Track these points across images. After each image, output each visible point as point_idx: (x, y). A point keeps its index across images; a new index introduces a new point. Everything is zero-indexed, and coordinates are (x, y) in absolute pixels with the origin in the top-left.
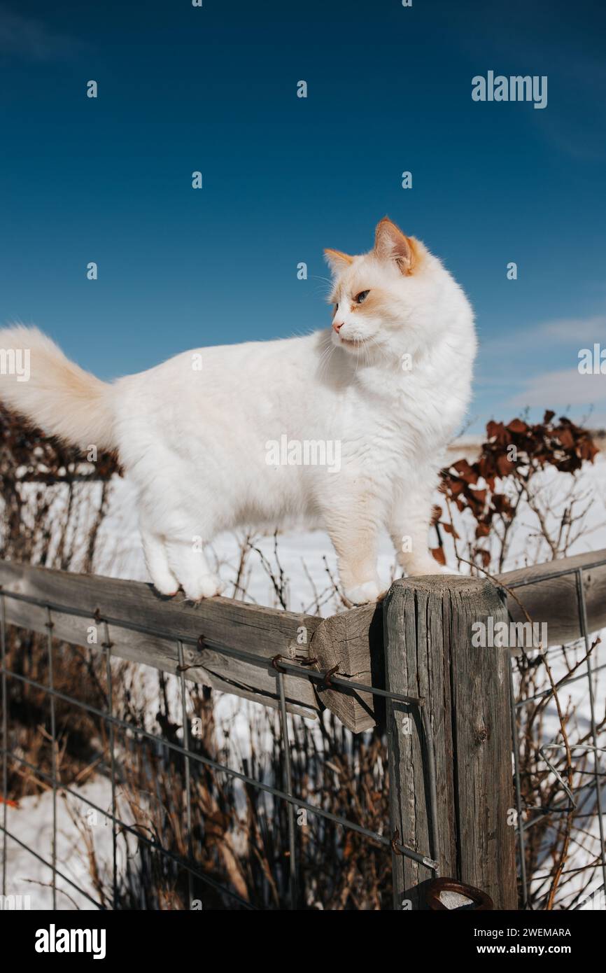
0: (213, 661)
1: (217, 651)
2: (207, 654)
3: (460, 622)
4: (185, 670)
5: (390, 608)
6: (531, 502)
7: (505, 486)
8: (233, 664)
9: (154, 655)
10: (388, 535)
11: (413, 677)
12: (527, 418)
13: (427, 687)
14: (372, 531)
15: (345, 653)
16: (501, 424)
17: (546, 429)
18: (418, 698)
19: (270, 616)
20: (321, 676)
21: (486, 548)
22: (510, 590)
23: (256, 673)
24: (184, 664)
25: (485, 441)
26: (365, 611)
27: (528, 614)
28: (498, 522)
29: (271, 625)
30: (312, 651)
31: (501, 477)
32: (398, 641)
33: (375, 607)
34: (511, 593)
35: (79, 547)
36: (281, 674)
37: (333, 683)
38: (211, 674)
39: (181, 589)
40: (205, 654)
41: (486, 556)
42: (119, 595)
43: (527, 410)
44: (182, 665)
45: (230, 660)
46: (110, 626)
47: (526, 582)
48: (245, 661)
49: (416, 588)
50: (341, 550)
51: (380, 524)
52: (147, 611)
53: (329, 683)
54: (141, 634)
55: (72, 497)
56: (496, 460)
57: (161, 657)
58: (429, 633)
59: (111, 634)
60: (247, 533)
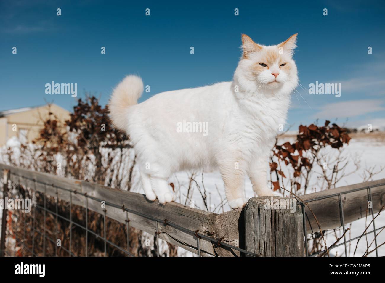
0: (170, 231)
1: (172, 227)
2: (168, 227)
3: (279, 219)
4: (159, 234)
5: (247, 211)
6: (318, 162)
7: (307, 154)
8: (179, 233)
9: (146, 226)
10: (248, 178)
11: (257, 244)
12: (317, 124)
13: (263, 249)
14: (241, 175)
15: (227, 231)
16: (306, 126)
17: (326, 129)
18: (259, 254)
19: (195, 212)
20: (216, 241)
21: (299, 182)
22: (306, 203)
23: (188, 237)
24: (158, 232)
25: (298, 134)
26: (236, 212)
27: (315, 215)
28: (304, 170)
29: (195, 216)
30: (212, 229)
31: (305, 150)
32: (250, 227)
33: (241, 210)
34: (306, 205)
35: (125, 176)
36: (199, 239)
37: (221, 245)
38: (169, 236)
39: (157, 198)
40: (167, 228)
41: (299, 186)
42: (132, 199)
43: (317, 120)
44: (157, 232)
45: (177, 231)
46: (128, 213)
47: (314, 200)
48: (184, 232)
49: (260, 202)
50: (227, 183)
51: (245, 172)
52: (144, 207)
53: (220, 245)
54: (141, 217)
55: (122, 155)
56: (303, 142)
57: (149, 227)
58: (265, 224)
59: (129, 216)
60: (192, 173)
